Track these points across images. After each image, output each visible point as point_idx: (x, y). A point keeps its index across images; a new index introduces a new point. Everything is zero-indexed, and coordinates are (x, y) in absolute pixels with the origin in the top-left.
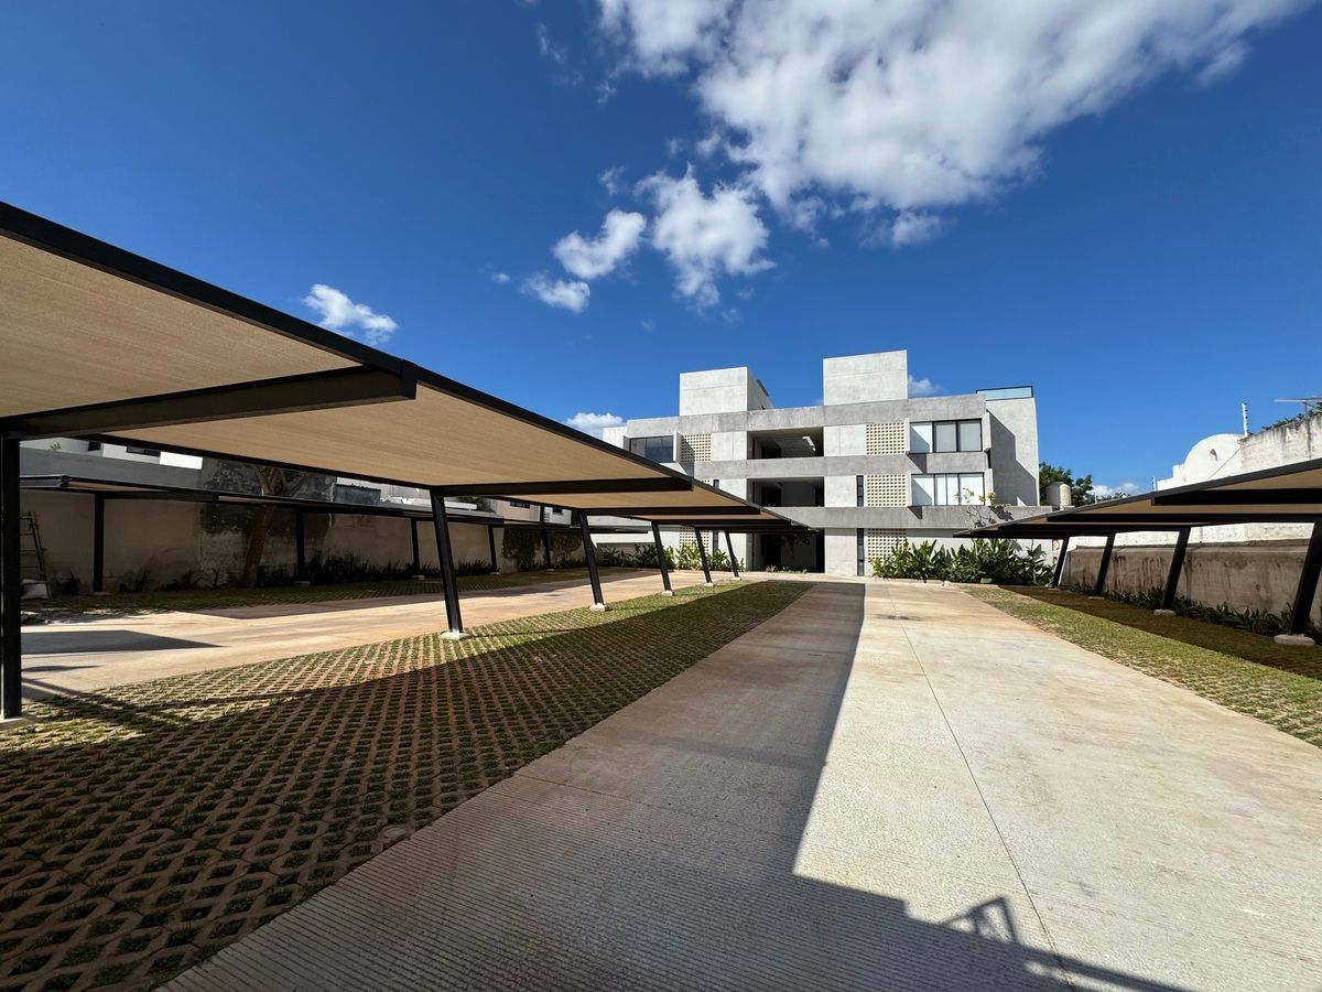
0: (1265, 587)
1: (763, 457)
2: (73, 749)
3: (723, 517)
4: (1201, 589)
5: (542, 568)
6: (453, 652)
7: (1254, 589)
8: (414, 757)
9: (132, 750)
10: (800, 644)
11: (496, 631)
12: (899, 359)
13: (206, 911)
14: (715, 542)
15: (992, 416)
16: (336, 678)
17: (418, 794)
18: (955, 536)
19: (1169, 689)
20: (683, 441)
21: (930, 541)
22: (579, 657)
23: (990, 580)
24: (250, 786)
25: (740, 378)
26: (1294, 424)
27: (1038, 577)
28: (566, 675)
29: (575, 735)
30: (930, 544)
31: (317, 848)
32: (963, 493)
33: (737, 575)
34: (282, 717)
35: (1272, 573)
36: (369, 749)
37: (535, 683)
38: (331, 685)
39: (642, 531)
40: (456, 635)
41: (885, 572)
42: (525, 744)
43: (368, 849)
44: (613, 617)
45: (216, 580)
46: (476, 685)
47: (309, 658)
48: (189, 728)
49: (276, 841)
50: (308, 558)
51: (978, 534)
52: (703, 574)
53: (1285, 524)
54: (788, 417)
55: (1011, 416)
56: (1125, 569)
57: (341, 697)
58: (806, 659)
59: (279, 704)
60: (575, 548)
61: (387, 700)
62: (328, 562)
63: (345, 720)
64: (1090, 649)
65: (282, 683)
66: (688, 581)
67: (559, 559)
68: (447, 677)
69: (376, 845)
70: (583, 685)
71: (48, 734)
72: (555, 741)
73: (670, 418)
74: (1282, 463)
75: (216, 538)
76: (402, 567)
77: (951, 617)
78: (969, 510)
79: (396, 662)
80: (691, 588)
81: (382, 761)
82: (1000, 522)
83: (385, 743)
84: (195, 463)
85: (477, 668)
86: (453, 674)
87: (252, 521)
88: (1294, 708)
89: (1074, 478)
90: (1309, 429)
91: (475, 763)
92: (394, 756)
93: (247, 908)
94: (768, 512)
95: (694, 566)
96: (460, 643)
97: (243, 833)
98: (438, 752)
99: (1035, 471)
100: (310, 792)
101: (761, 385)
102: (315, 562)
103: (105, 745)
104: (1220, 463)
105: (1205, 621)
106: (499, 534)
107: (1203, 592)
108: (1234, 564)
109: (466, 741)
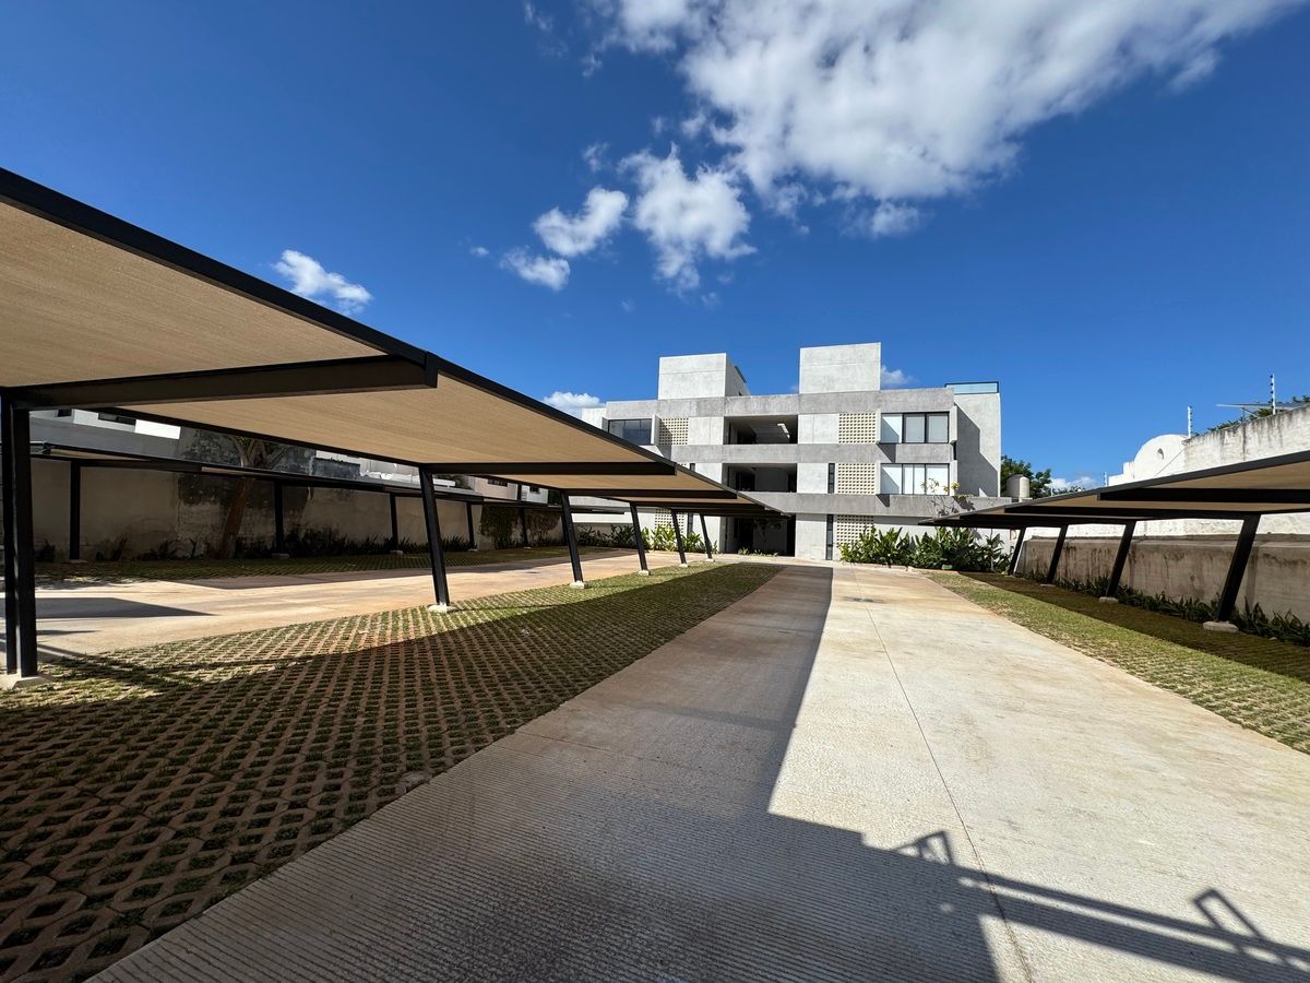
0: (1199, 578)
1: (739, 443)
2: (96, 705)
3: (699, 501)
4: (1143, 579)
5: (519, 546)
6: (442, 624)
7: (1189, 580)
8: (422, 716)
9: (154, 706)
10: (771, 622)
11: (482, 605)
12: (873, 351)
13: (258, 838)
14: (690, 524)
15: (959, 410)
16: (334, 646)
17: (430, 747)
18: (920, 524)
19: (1104, 668)
20: (661, 425)
21: (896, 528)
22: (564, 631)
23: (951, 567)
24: (274, 739)
25: (719, 364)
26: (1231, 427)
27: (996, 565)
28: (553, 646)
29: (567, 699)
30: (896, 531)
31: (346, 790)
32: (929, 483)
33: (710, 557)
34: (290, 679)
35: (1206, 565)
36: (378, 709)
37: (525, 653)
38: (331, 651)
39: (620, 512)
40: (443, 608)
41: (852, 557)
42: (522, 706)
43: (392, 791)
44: (593, 594)
45: (194, 550)
46: (469, 654)
47: (302, 627)
48: (202, 688)
49: (308, 784)
50: (286, 531)
51: (941, 523)
52: (677, 555)
53: (1219, 521)
54: (764, 405)
55: (977, 409)
56: (1075, 559)
57: (342, 664)
58: (776, 635)
59: (283, 668)
60: (551, 527)
61: (387, 667)
62: (306, 535)
63: (350, 683)
64: (1038, 632)
65: (282, 650)
66: (663, 561)
67: (536, 538)
68: (440, 646)
69: (400, 787)
70: (570, 656)
71: (68, 691)
72: (550, 704)
73: (649, 401)
74: (1219, 464)
75: (194, 508)
76: (380, 542)
77: (913, 600)
78: (934, 500)
79: (389, 632)
80: (666, 568)
81: (392, 719)
82: (963, 511)
83: (392, 703)
84: (173, 432)
85: (468, 639)
86: (445, 643)
87: (231, 493)
88: (1210, 685)
89: (1034, 471)
90: (1245, 433)
91: (479, 722)
92: (402, 715)
93: (295, 836)
94: (744, 497)
95: (669, 547)
96: (448, 616)
97: (277, 777)
98: (443, 712)
99: (997, 464)
100: (331, 743)
101: (739, 372)
102: (294, 535)
103: (125, 702)
104: (1166, 462)
105: (1144, 608)
106: (477, 511)
107: (1144, 581)
108: (1172, 556)
109: (467, 702)
